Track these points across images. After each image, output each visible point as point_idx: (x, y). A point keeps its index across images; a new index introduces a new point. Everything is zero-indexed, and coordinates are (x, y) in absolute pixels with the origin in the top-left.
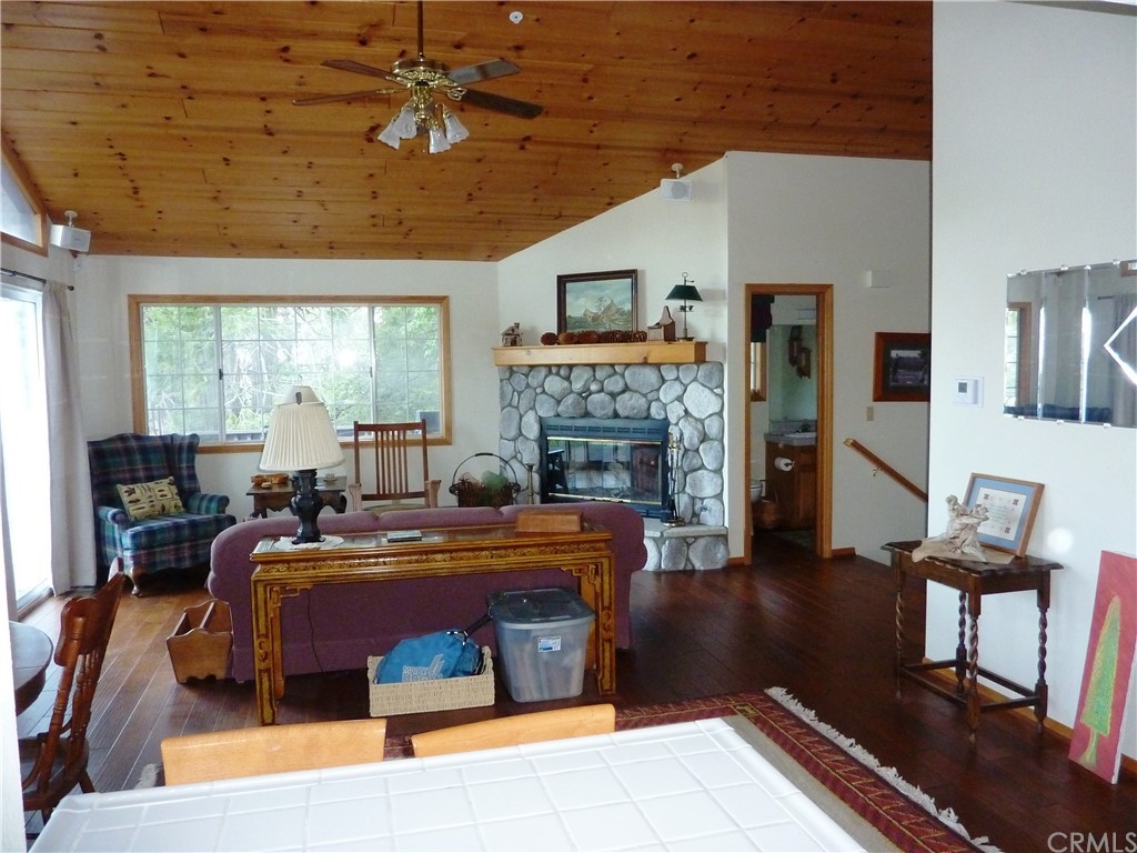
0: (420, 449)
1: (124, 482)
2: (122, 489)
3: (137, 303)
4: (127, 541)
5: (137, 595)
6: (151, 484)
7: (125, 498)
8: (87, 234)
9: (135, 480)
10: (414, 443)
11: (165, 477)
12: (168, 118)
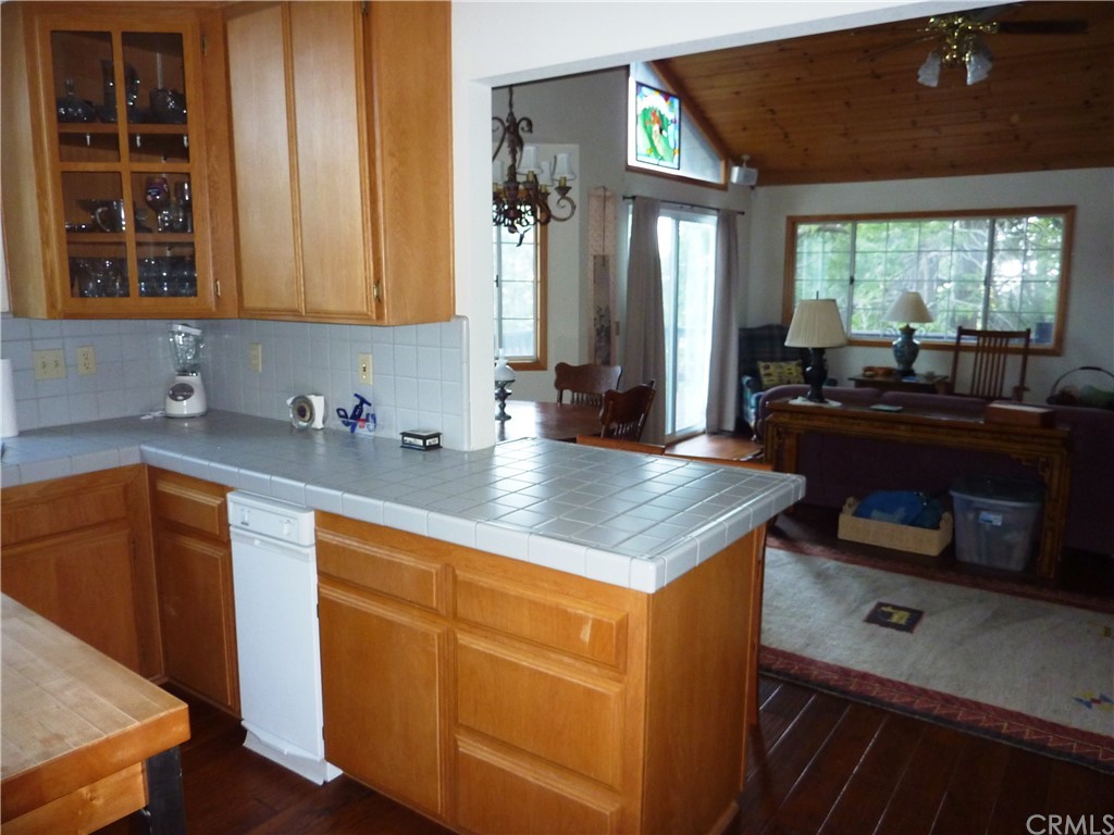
0: (1019, 358)
1: (764, 360)
2: (761, 365)
3: (793, 223)
4: (753, 402)
5: (755, 441)
6: (783, 364)
7: (762, 372)
8: (754, 171)
9: (772, 360)
10: (1016, 351)
11: (796, 360)
12: (798, 79)
